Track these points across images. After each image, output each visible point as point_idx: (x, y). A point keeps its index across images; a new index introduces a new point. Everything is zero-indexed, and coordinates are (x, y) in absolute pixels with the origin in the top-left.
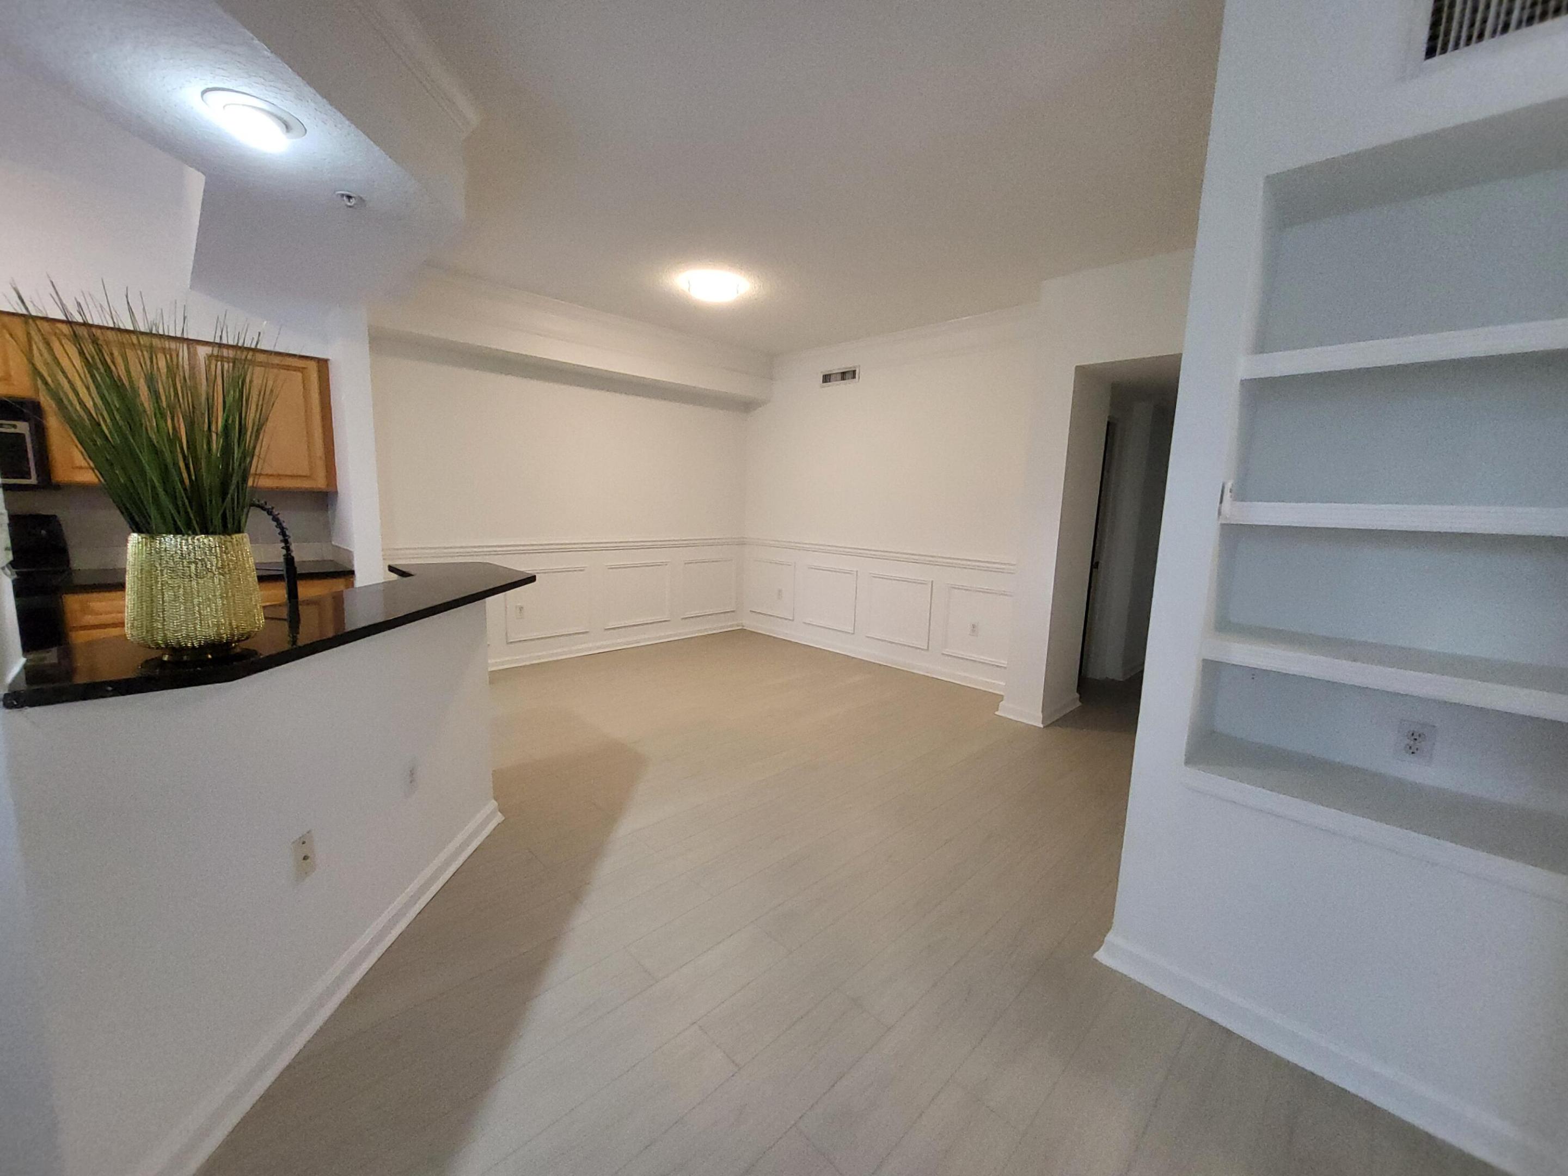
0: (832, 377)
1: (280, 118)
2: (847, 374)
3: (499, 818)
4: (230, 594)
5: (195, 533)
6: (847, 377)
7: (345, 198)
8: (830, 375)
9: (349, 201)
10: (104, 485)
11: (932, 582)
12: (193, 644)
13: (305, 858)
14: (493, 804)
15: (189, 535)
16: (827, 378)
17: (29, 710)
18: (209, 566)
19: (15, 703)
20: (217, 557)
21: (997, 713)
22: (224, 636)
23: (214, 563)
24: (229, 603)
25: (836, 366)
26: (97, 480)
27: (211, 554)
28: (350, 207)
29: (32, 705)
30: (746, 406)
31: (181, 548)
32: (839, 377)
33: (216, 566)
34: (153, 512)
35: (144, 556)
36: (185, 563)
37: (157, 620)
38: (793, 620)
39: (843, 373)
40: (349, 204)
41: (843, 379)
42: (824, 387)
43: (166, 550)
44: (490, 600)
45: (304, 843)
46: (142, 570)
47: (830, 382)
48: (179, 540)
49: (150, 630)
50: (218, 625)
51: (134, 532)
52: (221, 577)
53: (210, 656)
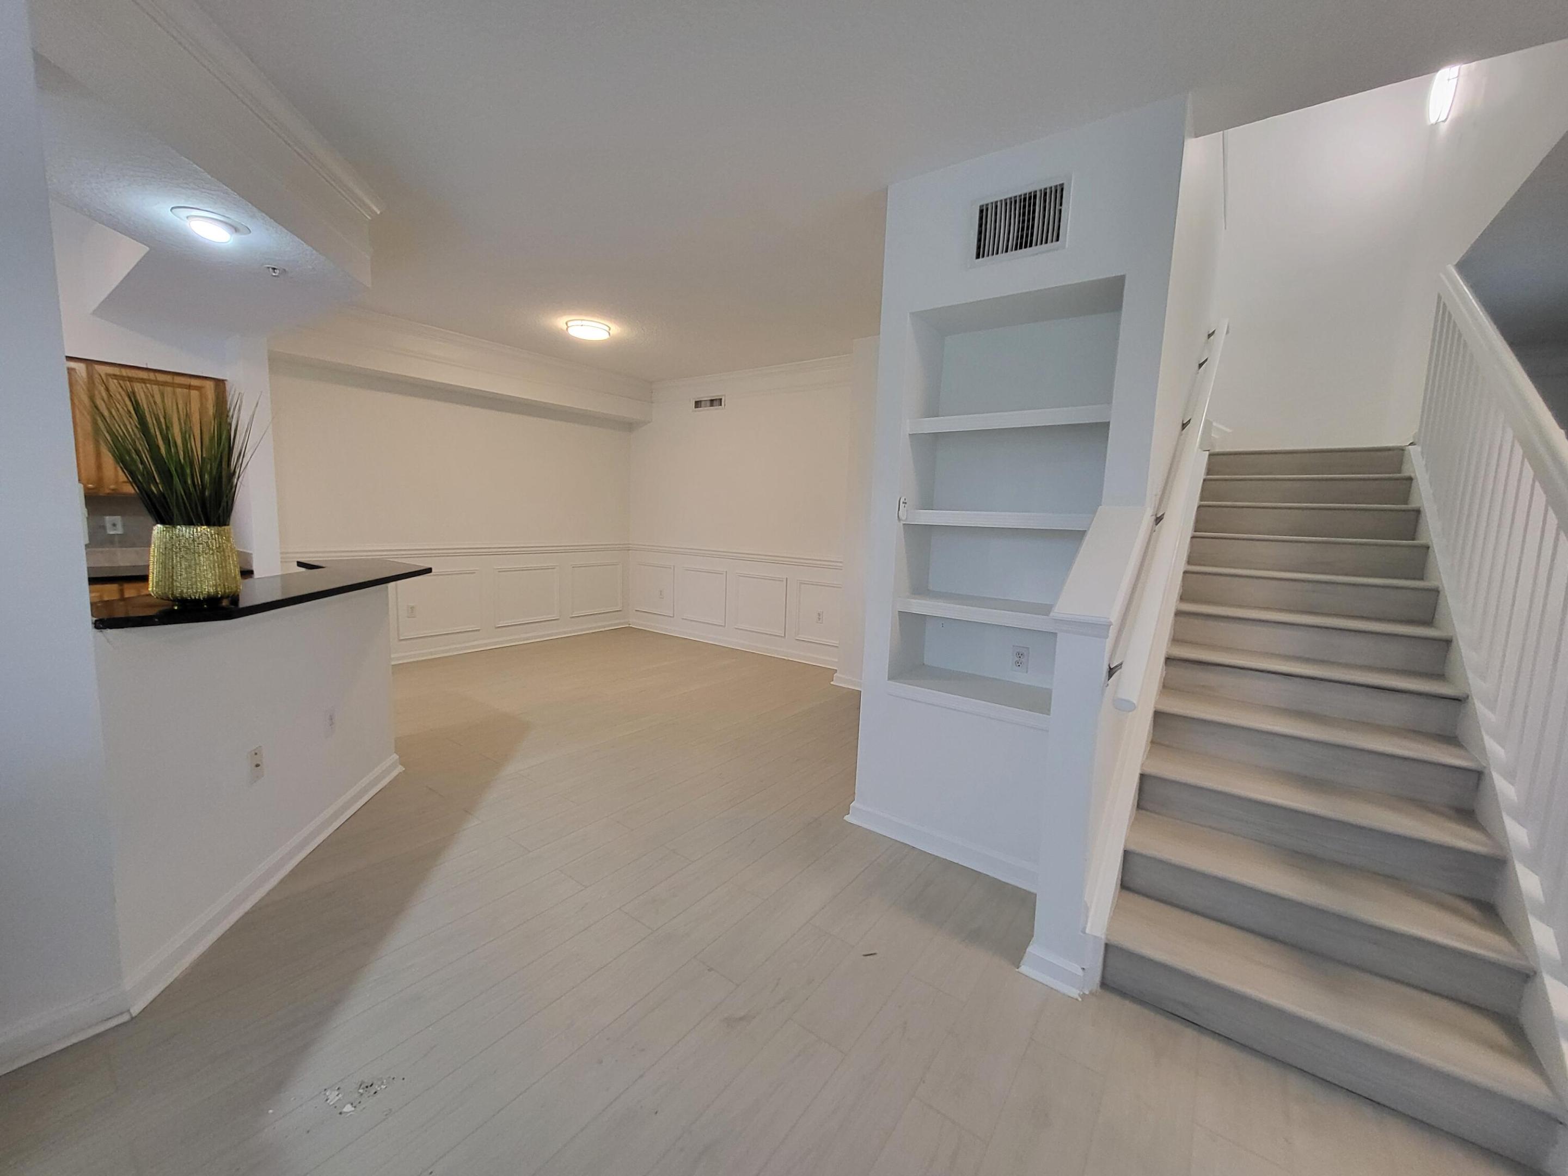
0: (703, 403)
1: (230, 225)
2: (715, 402)
3: (401, 768)
4: (224, 565)
5: (202, 525)
6: (715, 404)
7: (271, 269)
8: (701, 401)
9: (274, 272)
10: (138, 494)
11: (787, 578)
12: (199, 596)
13: (257, 766)
14: (395, 757)
15: (198, 526)
16: (698, 404)
17: (109, 631)
18: (211, 546)
19: (101, 626)
20: (216, 540)
21: (832, 683)
22: (220, 592)
23: (214, 545)
24: (223, 571)
25: (705, 396)
26: (133, 491)
27: (213, 539)
28: (275, 276)
29: (111, 628)
30: (629, 426)
31: (194, 534)
32: (708, 403)
33: (216, 547)
34: (175, 511)
35: (168, 540)
36: (196, 545)
37: (176, 581)
38: (673, 617)
39: (712, 401)
40: (274, 274)
41: (712, 405)
42: (695, 411)
43: (183, 536)
44: (391, 585)
45: (256, 754)
46: (165, 548)
47: (701, 407)
48: (192, 529)
49: (172, 587)
50: (216, 586)
51: (158, 523)
52: (218, 554)
53: (205, 606)
